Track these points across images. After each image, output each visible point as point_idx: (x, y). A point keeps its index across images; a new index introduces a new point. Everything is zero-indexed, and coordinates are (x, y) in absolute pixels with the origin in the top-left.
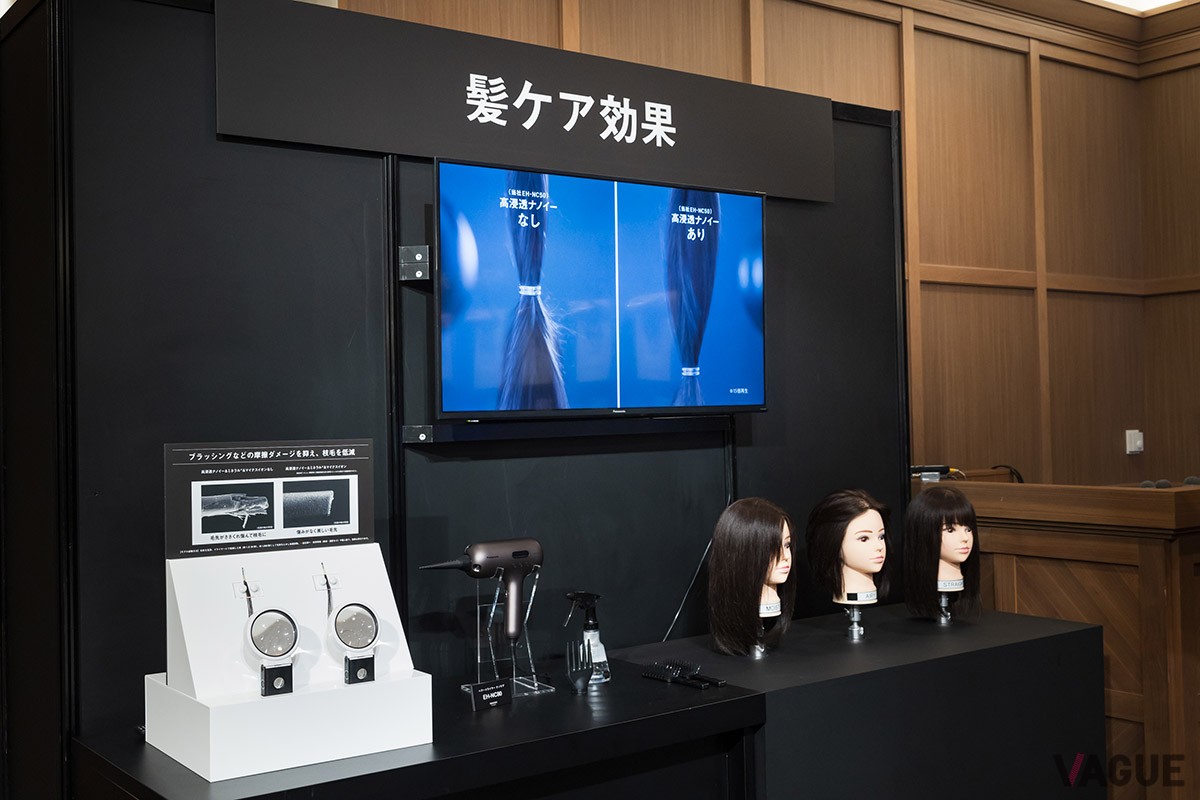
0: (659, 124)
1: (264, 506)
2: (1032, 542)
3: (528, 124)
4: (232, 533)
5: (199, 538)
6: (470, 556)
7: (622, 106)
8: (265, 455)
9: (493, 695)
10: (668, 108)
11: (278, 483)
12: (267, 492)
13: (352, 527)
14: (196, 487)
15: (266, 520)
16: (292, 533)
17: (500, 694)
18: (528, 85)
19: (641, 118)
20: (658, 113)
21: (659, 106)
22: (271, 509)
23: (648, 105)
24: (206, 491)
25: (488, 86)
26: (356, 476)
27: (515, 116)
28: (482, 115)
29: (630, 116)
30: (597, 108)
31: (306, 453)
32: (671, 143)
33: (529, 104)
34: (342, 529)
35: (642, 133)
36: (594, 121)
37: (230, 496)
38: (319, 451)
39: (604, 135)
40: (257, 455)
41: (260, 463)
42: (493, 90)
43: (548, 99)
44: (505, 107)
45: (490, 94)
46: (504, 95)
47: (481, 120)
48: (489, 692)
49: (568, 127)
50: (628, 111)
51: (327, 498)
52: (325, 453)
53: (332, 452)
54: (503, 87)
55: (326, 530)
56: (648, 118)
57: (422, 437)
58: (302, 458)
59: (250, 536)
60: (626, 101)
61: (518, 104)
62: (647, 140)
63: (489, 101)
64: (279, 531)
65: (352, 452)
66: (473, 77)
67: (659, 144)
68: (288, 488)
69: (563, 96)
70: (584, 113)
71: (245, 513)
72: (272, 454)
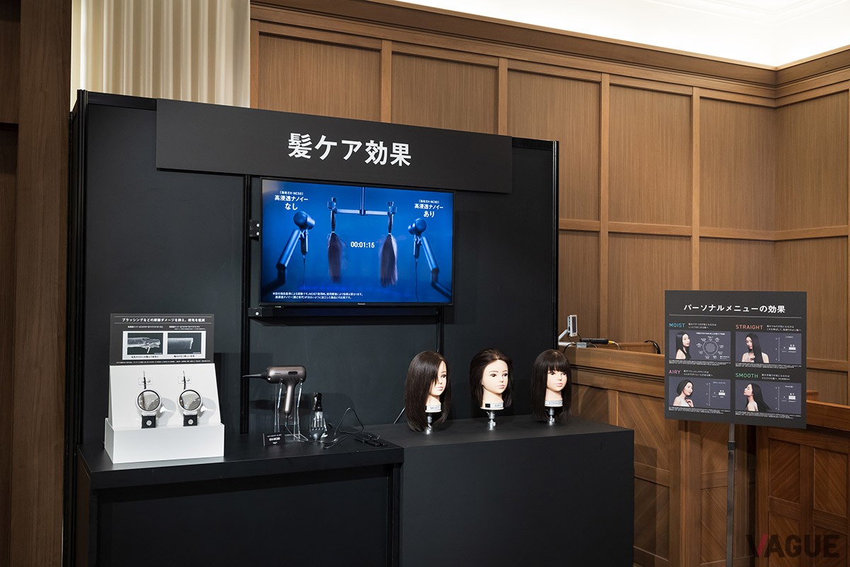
0: (400, 154)
1: (158, 343)
2: (626, 384)
3: (323, 157)
4: (142, 355)
5: (126, 356)
6: (268, 372)
7: (379, 146)
8: (159, 320)
9: (275, 439)
10: (407, 146)
11: (165, 333)
12: (160, 337)
13: (202, 355)
14: (125, 334)
15: (160, 350)
16: (172, 357)
17: (278, 439)
18: (323, 137)
19: (390, 151)
20: (400, 148)
21: (401, 145)
22: (161, 345)
23: (394, 144)
24: (130, 335)
25: (301, 139)
26: (205, 332)
27: (315, 153)
28: (297, 154)
29: (383, 151)
30: (364, 147)
31: (180, 320)
32: (408, 164)
33: (324, 147)
34: (197, 356)
35: (390, 159)
36: (363, 153)
37: (141, 338)
38: (186, 319)
39: (367, 161)
40: (155, 320)
41: (157, 324)
42: (304, 141)
43: (335, 144)
44: (310, 149)
45: (302, 143)
46: (310, 143)
47: (296, 156)
48: (273, 438)
49: (346, 158)
50: (382, 148)
51: (190, 341)
52: (189, 320)
53: (193, 320)
54: (309, 139)
55: (189, 356)
56: (394, 151)
57: (257, 314)
58: (178, 322)
59: (150, 357)
60: (381, 143)
61: (317, 147)
62: (393, 163)
63: (301, 146)
64: (165, 355)
65: (203, 320)
66: (292, 135)
67: (400, 164)
68: (170, 336)
69: (344, 142)
70: (356, 150)
71: (149, 346)
72: (163, 320)
